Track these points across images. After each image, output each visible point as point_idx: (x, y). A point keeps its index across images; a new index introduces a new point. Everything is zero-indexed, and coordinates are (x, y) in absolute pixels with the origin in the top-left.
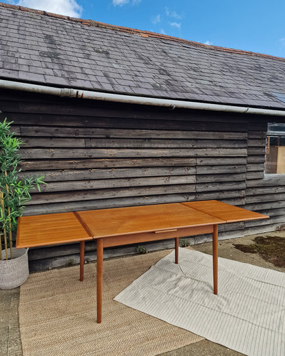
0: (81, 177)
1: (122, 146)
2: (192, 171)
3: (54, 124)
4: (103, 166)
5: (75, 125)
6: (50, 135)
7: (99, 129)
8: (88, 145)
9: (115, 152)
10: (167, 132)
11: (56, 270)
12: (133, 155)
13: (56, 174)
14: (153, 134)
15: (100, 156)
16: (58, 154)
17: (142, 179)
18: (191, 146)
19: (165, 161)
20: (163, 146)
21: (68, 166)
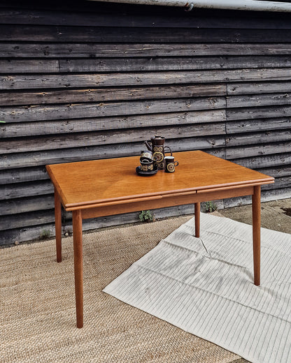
0: (56, 116)
1: (113, 69)
2: (220, 103)
3: (13, 39)
4: (86, 99)
5: (43, 39)
6: (7, 56)
7: (78, 45)
8: (63, 69)
9: (103, 79)
10: (182, 46)
11: (25, 246)
12: (132, 83)
13: (19, 112)
14: (161, 50)
15: (82, 84)
16: (19, 82)
17: (145, 117)
18: (218, 66)
19: (178, 90)
20: (175, 67)
21: (35, 100)
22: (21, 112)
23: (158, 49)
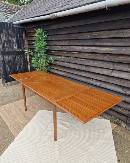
0: (67, 61)
5: (65, 33)
6: (58, 39)
9: (80, 49)
16: (60, 48)
17: (93, 68)
21: (63, 55)
22: (60, 58)
23: (103, 34)
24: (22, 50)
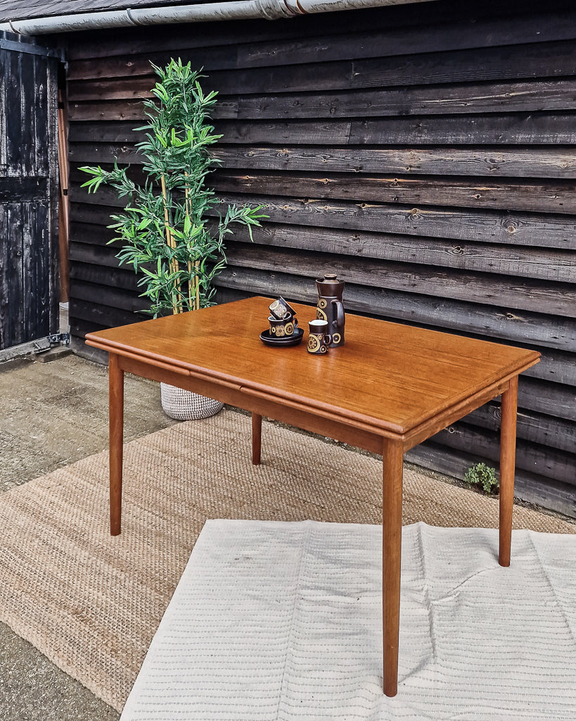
3: (291, 89)
4: (389, 197)
7: (384, 93)
9: (421, 159)
15: (381, 168)
16: (296, 160)
17: (503, 252)
22: (295, 209)
23: (546, 94)
24: (32, 174)
